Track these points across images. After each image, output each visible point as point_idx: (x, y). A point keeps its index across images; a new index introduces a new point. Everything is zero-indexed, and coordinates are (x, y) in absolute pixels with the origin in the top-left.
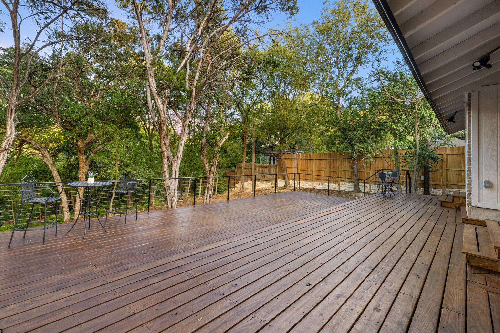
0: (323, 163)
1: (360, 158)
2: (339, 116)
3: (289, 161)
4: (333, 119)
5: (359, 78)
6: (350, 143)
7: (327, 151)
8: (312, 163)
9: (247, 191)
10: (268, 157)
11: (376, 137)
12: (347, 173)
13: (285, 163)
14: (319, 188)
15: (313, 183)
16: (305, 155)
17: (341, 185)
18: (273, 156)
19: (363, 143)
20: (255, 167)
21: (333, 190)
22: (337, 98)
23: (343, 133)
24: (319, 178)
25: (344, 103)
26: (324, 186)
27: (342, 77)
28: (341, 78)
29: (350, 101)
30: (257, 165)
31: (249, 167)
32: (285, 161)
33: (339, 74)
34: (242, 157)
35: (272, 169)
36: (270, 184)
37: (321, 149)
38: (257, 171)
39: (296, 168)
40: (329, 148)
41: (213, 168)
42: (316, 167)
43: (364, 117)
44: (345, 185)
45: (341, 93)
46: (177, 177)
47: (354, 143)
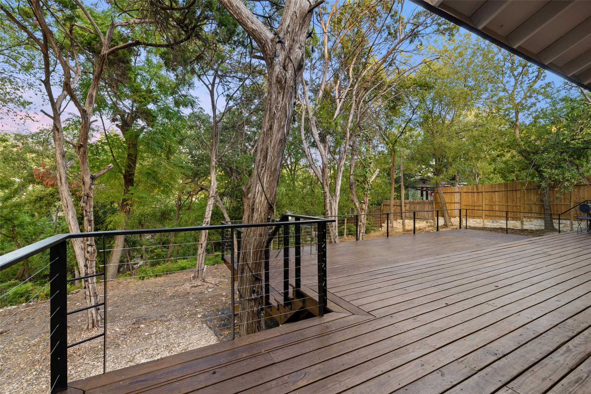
0: (497, 197)
1: (552, 188)
2: (518, 136)
3: (449, 195)
4: (510, 142)
5: (548, 85)
6: (536, 170)
7: (501, 181)
8: (480, 197)
9: (397, 231)
10: (419, 192)
11: (578, 159)
12: (533, 207)
13: (443, 198)
14: (492, 227)
15: (483, 221)
16: (470, 187)
17: (525, 223)
18: (425, 190)
19: (556, 168)
20: (405, 204)
21: (513, 229)
22: (514, 114)
23: (526, 158)
24: (492, 215)
25: (525, 119)
26: (499, 224)
27: (521, 87)
28: (519, 90)
29: (534, 115)
30: (407, 201)
31: (398, 204)
32: (443, 195)
33: (516, 83)
34: (390, 193)
35: (427, 206)
36: (425, 222)
37: (492, 178)
38: (408, 207)
39: (458, 203)
40: (504, 177)
41: (364, 206)
42: (487, 201)
43: (557, 134)
44: (530, 223)
45: (519, 108)
46: (337, 215)
47: (541, 169)
